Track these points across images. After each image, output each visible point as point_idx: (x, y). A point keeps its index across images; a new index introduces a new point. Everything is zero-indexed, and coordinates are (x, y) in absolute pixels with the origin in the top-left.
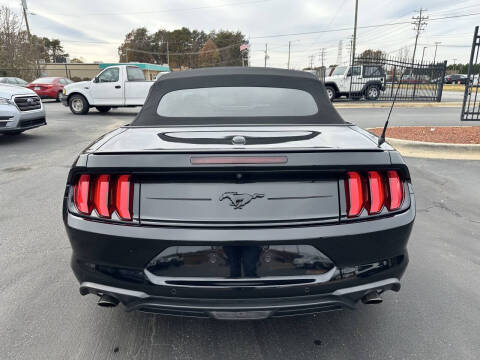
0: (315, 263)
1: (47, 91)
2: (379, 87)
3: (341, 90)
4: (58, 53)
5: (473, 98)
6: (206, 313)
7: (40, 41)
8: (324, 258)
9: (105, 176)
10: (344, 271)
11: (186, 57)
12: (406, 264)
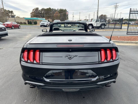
0: (92, 75)
1: (9, 26)
2: (105, 25)
3: (94, 26)
4: (12, 14)
5: (130, 28)
6: (61, 89)
7: (7, 11)
8: (94, 74)
9: (32, 50)
10: (100, 77)
11: (50, 16)
12: (117, 75)
